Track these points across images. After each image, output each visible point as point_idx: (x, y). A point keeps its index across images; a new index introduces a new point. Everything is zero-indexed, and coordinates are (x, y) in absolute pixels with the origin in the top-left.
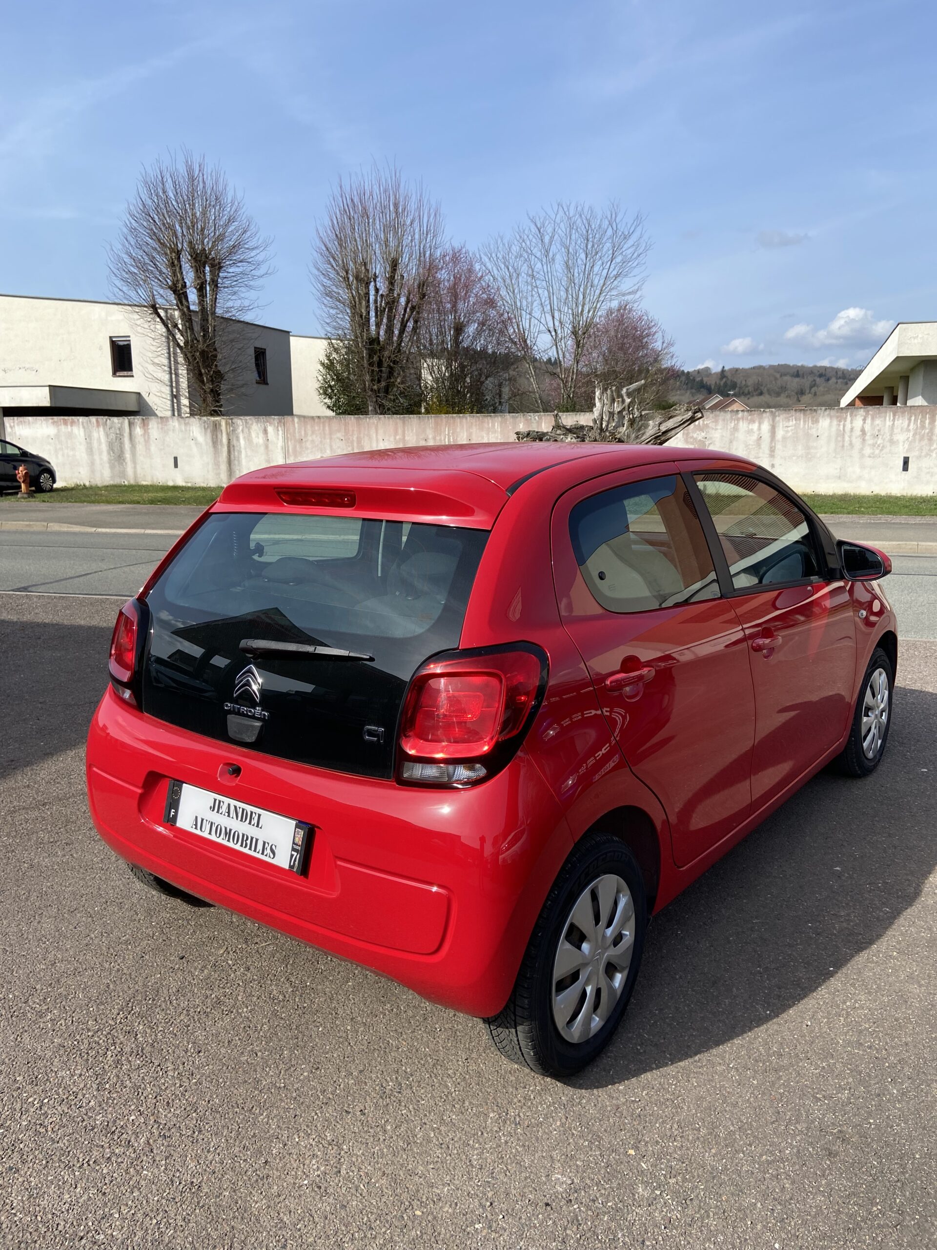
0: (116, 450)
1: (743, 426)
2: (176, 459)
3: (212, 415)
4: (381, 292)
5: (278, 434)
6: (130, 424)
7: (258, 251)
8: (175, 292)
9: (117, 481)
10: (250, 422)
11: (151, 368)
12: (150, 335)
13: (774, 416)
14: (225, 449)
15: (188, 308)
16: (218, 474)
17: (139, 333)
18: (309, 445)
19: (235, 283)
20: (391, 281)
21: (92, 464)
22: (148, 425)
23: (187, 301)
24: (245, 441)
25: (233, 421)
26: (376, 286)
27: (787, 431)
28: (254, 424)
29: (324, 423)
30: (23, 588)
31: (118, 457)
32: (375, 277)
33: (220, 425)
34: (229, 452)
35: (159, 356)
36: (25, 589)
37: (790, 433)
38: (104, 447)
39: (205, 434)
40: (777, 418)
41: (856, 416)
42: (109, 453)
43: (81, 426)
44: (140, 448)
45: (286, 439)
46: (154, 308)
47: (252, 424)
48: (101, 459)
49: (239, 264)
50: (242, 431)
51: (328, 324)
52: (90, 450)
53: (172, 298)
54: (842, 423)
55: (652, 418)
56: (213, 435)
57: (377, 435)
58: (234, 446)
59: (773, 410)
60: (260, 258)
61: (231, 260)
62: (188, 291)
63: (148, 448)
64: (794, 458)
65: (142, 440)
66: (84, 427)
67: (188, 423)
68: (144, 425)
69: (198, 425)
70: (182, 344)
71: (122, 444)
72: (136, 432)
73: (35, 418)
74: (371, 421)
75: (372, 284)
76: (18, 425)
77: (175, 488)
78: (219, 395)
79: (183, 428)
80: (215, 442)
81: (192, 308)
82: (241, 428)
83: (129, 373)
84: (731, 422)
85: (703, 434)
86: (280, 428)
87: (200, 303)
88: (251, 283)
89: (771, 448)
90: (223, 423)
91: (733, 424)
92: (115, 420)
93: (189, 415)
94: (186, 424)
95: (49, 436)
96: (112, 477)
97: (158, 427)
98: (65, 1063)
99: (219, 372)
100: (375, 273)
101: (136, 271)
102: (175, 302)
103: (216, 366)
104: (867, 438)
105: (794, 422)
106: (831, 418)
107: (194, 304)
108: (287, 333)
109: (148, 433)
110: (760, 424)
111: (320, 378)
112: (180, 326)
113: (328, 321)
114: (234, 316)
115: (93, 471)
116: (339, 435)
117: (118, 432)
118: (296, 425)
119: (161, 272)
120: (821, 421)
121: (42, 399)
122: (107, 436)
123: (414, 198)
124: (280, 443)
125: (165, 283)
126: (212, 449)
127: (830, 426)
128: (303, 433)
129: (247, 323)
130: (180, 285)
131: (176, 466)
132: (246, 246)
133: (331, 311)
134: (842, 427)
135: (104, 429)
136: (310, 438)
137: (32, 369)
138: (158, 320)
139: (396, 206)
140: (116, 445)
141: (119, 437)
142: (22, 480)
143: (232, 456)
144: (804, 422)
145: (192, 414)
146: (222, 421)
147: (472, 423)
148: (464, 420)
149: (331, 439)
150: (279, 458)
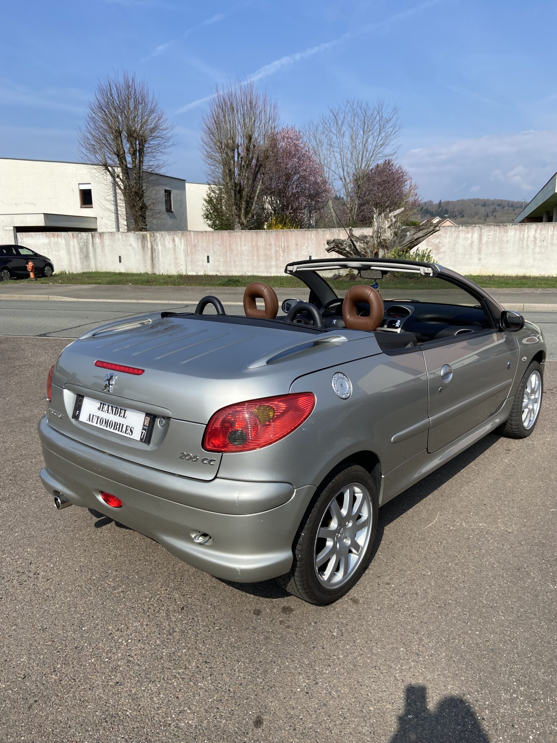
0: (84, 252)
1: (462, 235)
2: (120, 257)
3: (141, 230)
4: (241, 156)
5: (181, 242)
6: (93, 236)
7: (168, 131)
8: (118, 156)
9: (85, 270)
10: (165, 235)
11: (104, 202)
12: (103, 182)
13: (481, 229)
14: (150, 251)
15: (127, 166)
16: (146, 266)
17: (97, 181)
18: (200, 248)
19: (154, 150)
20: (248, 150)
21: (70, 260)
22: (103, 237)
23: (126, 161)
24: (162, 247)
25: (155, 234)
26: (238, 152)
27: (489, 238)
28: (167, 236)
29: (209, 235)
30: (43, 334)
31: (86, 257)
32: (238, 146)
33: (146, 236)
34: (152, 253)
35: (109, 195)
36: (44, 335)
37: (491, 240)
38: (77, 250)
39: (138, 242)
40: (483, 230)
41: (531, 229)
42: (80, 254)
43: (63, 238)
44: (99, 251)
45: (187, 245)
46: (106, 166)
47: (166, 236)
48: (75, 258)
49: (156, 139)
50: (160, 240)
51: (209, 175)
52: (69, 252)
53: (116, 160)
54: (522, 233)
55: (409, 231)
56: (142, 243)
57: (241, 242)
58: (155, 249)
59: (481, 225)
60: (169, 135)
61: (151, 136)
62: (126, 156)
63: (103, 251)
64: (493, 254)
65: (99, 246)
66: (65, 239)
67: (127, 235)
68: (101, 237)
69: (133, 237)
70: (122, 187)
71: (87, 248)
72: (96, 241)
73: (35, 233)
74: (237, 234)
75: (236, 150)
76: (25, 237)
77: (120, 274)
78: (145, 218)
79: (124, 239)
80: (143, 247)
81: (129, 166)
82: (159, 238)
83: (91, 206)
84: (455, 233)
85: (438, 240)
86: (182, 238)
87: (133, 162)
88: (164, 150)
89: (479, 248)
90: (148, 236)
91: (456, 234)
92: (84, 234)
93: (126, 231)
94: (126, 236)
95: (44, 244)
96: (83, 268)
97: (109, 239)
98: (136, 618)
99: (145, 204)
100: (238, 144)
101: (94, 144)
102: (118, 162)
103: (143, 201)
104: (537, 242)
105: (493, 233)
106: (516, 230)
107: (129, 163)
108: (185, 180)
109: (104, 242)
110: (472, 234)
111: (204, 209)
112: (121, 177)
113: (210, 173)
114: (153, 170)
115: (71, 265)
116: (218, 242)
117: (85, 241)
118: (192, 236)
119: (110, 144)
120: (509, 232)
121: (40, 222)
122: (79, 244)
123: (261, 98)
124: (183, 247)
125: (113, 151)
126: (142, 251)
127: (515, 235)
128: (196, 241)
129: (161, 175)
130: (121, 153)
131: (120, 261)
132: (161, 128)
133: (212, 167)
134: (522, 235)
135: (77, 240)
136: (200, 244)
137: (32, 204)
138: (108, 173)
139: (251, 103)
140: (85, 249)
141: (86, 245)
142: (30, 270)
143: (154, 256)
144: (499, 232)
145: (129, 230)
146: (148, 234)
147: (298, 235)
148: (293, 233)
149: (213, 244)
150: (181, 256)
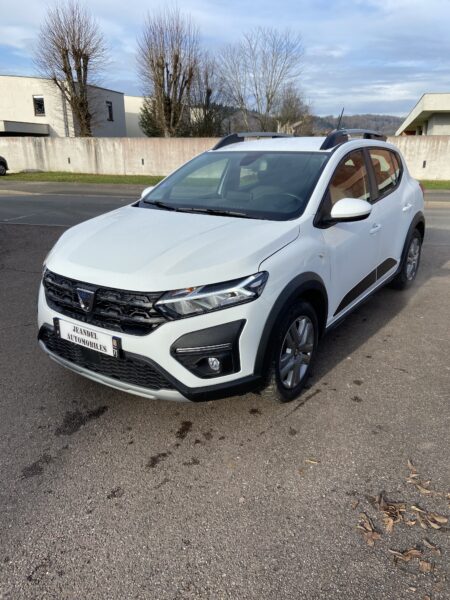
0: (39, 154)
2: (69, 159)
3: (86, 136)
4: (170, 73)
5: (120, 147)
6: (45, 140)
8: (65, 71)
9: (40, 169)
11: (54, 112)
12: (53, 94)
16: (91, 167)
17: (48, 93)
18: (136, 153)
19: (96, 67)
20: (175, 67)
21: (27, 161)
22: (55, 141)
23: (72, 76)
24: (104, 150)
25: (97, 139)
29: (143, 141)
31: (40, 157)
32: (167, 65)
33: (91, 141)
34: (96, 155)
35: (59, 106)
38: (33, 153)
39: (84, 146)
41: (402, 140)
42: (35, 156)
43: (20, 142)
44: (51, 153)
45: (124, 150)
46: (55, 80)
47: (107, 142)
48: (31, 159)
49: (98, 57)
52: (26, 155)
53: (64, 75)
56: (87, 147)
57: (170, 148)
58: (98, 152)
61: (93, 55)
62: (72, 71)
63: (55, 154)
65: (52, 149)
68: (52, 141)
69: (80, 142)
70: (70, 99)
71: (41, 151)
72: (49, 145)
74: (167, 140)
75: (166, 68)
77: (70, 174)
78: (89, 126)
79: (72, 143)
80: (89, 151)
82: (101, 143)
83: (43, 114)
86: (121, 144)
87: (78, 77)
88: (104, 68)
92: (38, 138)
93: (74, 136)
94: (74, 141)
95: (5, 146)
96: (37, 167)
97: (59, 143)
99: (89, 114)
100: (167, 63)
101: (45, 61)
102: (66, 77)
103: (88, 111)
104: (407, 150)
107: (75, 79)
108: (123, 94)
109: (55, 146)
111: (141, 117)
112: (69, 90)
113: (144, 88)
114: (96, 84)
115: (27, 164)
116: (151, 147)
117: (39, 144)
118: (129, 142)
119: (58, 61)
121: (1, 128)
122: (34, 146)
124: (121, 151)
125: (60, 67)
126: (87, 154)
128: (132, 146)
129: (103, 89)
130: (68, 68)
131: (69, 162)
132: (101, 48)
135: (32, 143)
136: (136, 149)
138: (57, 86)
139: (177, 27)
143: (97, 158)
149: (147, 149)
150: (121, 159)
